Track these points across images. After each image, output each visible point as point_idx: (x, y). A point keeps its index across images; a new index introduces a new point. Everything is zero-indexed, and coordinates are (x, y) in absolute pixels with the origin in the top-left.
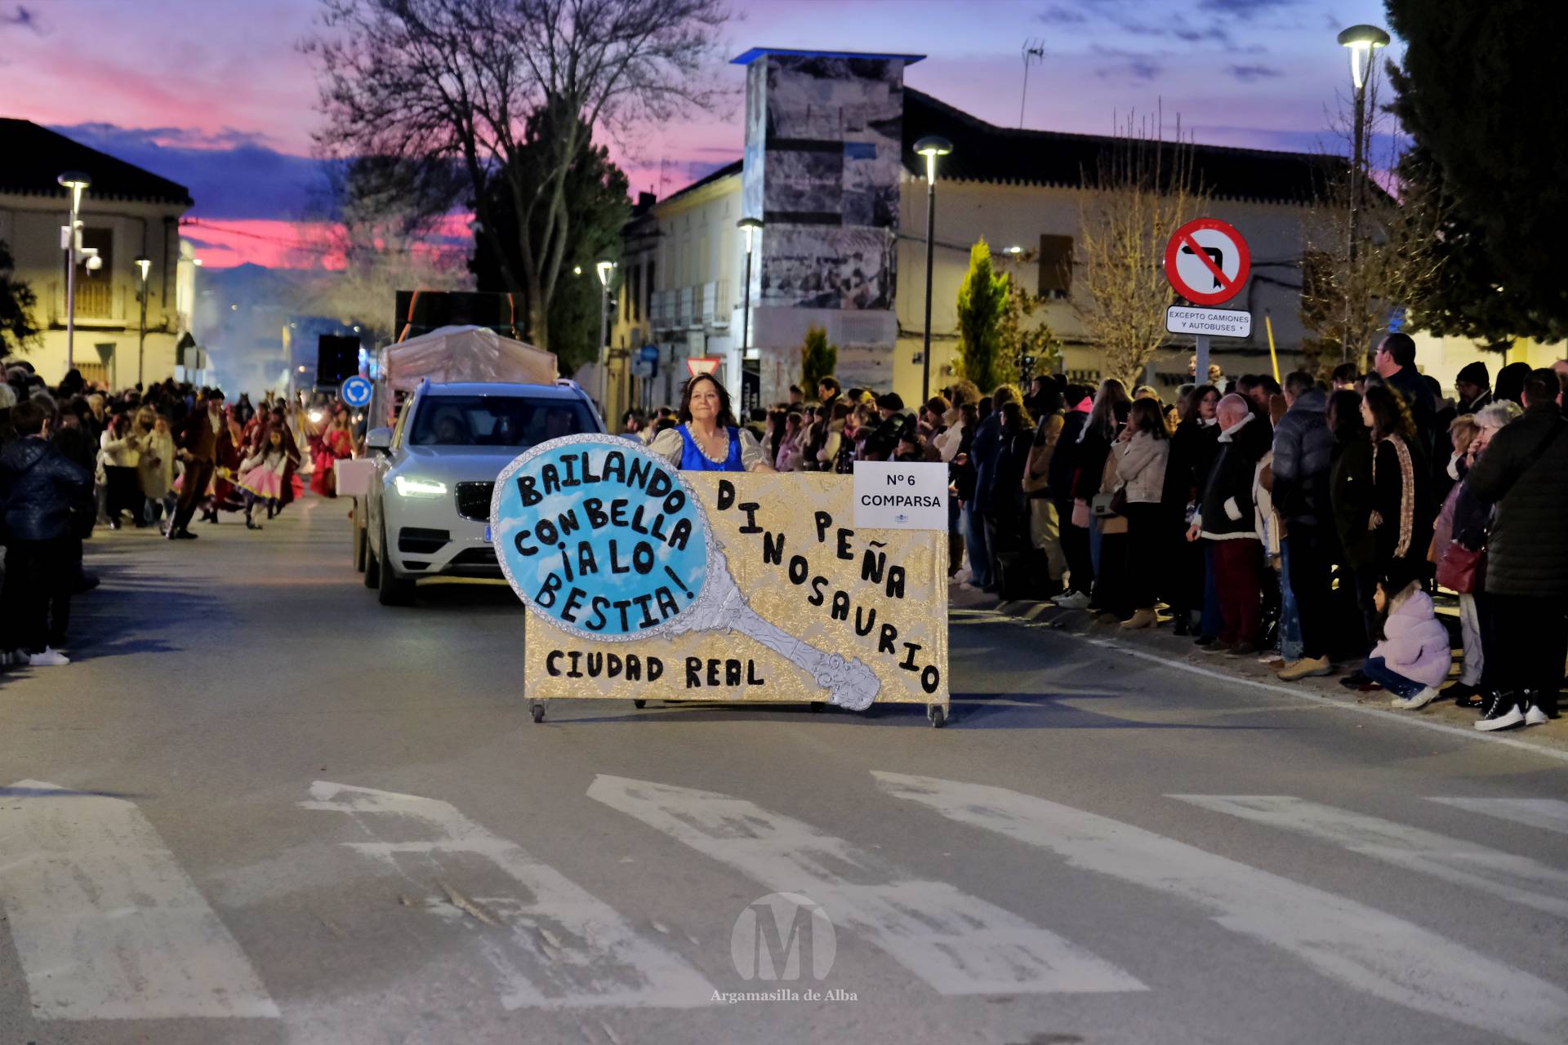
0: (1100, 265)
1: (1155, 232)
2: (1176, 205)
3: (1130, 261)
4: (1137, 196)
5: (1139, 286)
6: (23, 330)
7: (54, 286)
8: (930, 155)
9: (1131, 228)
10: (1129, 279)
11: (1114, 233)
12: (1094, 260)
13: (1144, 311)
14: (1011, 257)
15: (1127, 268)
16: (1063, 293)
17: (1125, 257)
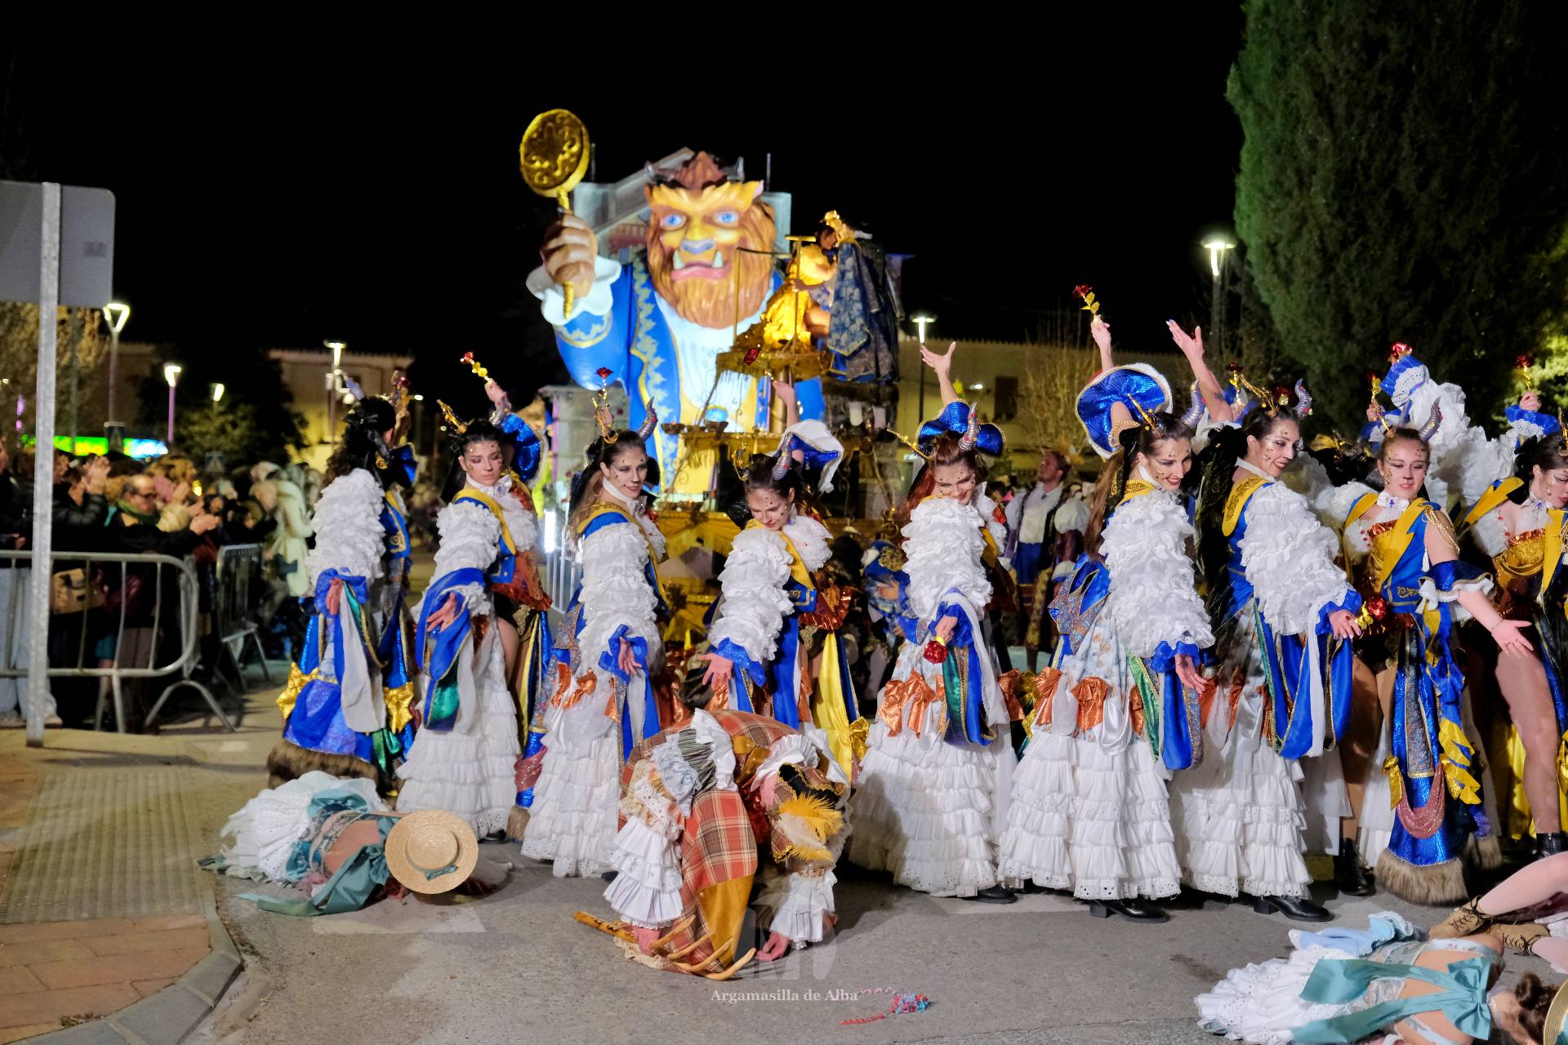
0: (1039, 397)
1: (1077, 375)
2: (1091, 356)
3: (1060, 395)
4: (1065, 349)
5: (1065, 413)
6: (300, 445)
7: (320, 415)
8: (922, 322)
9: (1062, 373)
10: (1059, 407)
11: (1049, 376)
12: (1035, 394)
13: (1070, 430)
14: (975, 392)
15: (1058, 400)
16: (1011, 416)
17: (1056, 392)
